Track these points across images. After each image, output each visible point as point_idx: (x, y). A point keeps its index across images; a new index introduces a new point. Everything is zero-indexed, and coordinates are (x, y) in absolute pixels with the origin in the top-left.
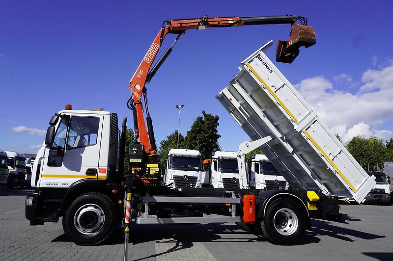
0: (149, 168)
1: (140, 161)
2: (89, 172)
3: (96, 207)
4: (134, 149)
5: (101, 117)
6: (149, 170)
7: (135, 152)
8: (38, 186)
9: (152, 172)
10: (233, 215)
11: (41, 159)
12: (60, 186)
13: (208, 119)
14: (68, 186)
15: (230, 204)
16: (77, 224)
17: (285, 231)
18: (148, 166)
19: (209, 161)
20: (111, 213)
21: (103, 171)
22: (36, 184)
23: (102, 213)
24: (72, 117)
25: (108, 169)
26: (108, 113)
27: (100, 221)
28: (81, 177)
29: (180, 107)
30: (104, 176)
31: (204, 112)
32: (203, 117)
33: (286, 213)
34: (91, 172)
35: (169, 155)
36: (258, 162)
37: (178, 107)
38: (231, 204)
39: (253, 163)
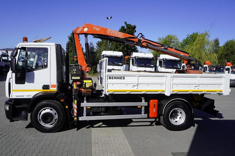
0: (85, 83)
1: (79, 78)
2: (44, 87)
3: (51, 110)
4: (74, 70)
5: (49, 47)
6: (85, 85)
7: (75, 72)
8: (11, 97)
9: (87, 86)
10: (142, 114)
11: (10, 79)
12: (25, 97)
13: (129, 28)
14: (31, 97)
15: (140, 107)
16: (40, 120)
17: (176, 121)
18: (85, 81)
19: (129, 57)
20: (61, 113)
21: (53, 86)
22: (10, 96)
23: (56, 113)
24: (28, 48)
25: (57, 85)
26: (54, 44)
27: (55, 118)
28: (39, 90)
29: (109, 18)
30: (55, 90)
31: (126, 23)
32: (125, 26)
33: (178, 110)
34: (46, 87)
35: (102, 55)
36: (162, 59)
37: (108, 18)
38: (142, 106)
39: (158, 60)
